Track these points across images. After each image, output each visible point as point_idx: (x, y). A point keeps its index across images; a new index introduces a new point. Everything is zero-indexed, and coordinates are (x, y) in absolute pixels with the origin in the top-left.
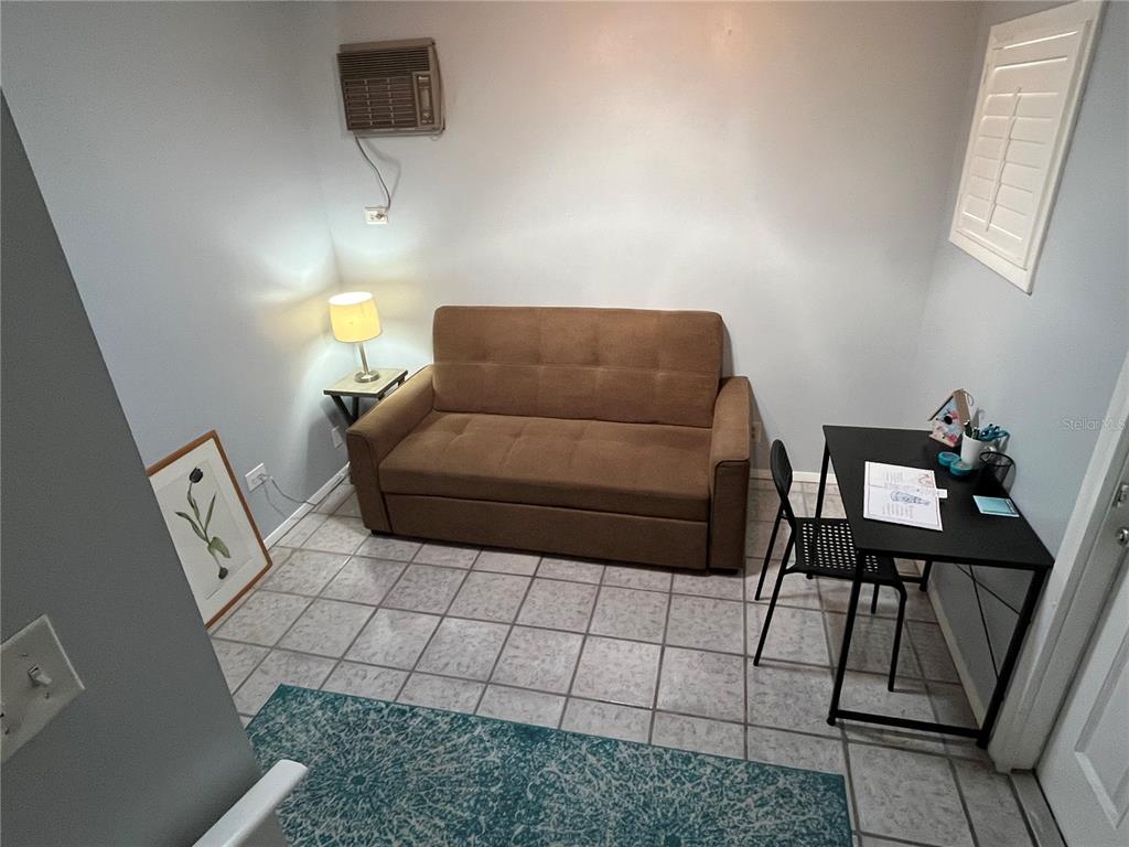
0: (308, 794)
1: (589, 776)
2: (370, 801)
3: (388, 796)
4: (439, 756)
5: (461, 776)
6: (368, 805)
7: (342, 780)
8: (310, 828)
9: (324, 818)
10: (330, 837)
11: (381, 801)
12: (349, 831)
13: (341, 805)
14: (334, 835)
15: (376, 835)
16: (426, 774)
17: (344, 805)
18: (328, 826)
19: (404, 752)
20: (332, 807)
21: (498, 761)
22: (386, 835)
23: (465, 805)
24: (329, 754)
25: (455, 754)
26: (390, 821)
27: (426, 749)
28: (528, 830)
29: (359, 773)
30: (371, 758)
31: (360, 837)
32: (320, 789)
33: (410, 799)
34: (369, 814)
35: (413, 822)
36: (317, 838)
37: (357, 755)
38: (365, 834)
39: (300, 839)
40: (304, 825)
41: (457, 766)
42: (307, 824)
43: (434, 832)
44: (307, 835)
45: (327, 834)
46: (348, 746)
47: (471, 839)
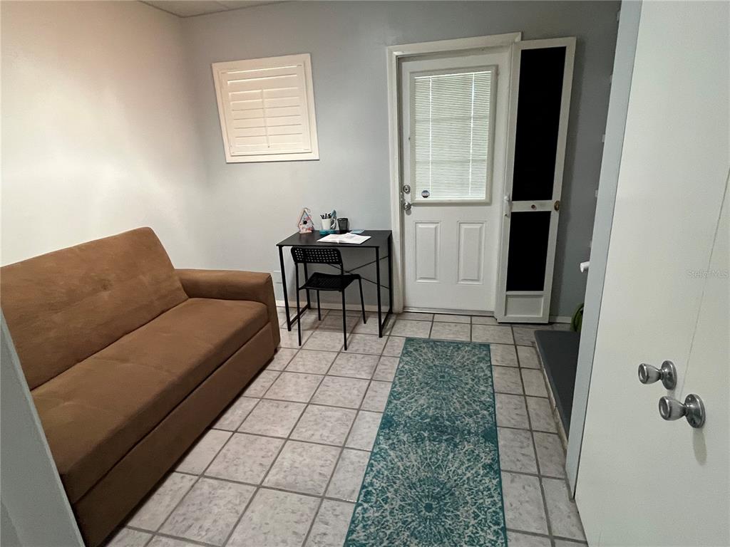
0: (445, 540)
1: (413, 400)
2: (444, 496)
3: (438, 486)
4: (405, 464)
5: (419, 451)
6: (447, 496)
7: (430, 519)
8: (471, 528)
9: (461, 522)
10: (474, 512)
11: (442, 489)
12: (467, 503)
13: (450, 514)
14: (472, 511)
15: (466, 486)
16: (419, 469)
17: (449, 511)
18: (466, 517)
19: (403, 484)
20: (452, 519)
21: (407, 435)
22: (465, 481)
23: (437, 446)
24: (408, 536)
25: (404, 456)
26: (455, 481)
27: (400, 472)
28: (447, 420)
29: (423, 509)
30: (409, 505)
31: (469, 495)
32: (439, 532)
33: (438, 473)
34: (452, 494)
35: (453, 469)
36: (476, 521)
37: (407, 515)
38: (467, 493)
39: (481, 532)
40: (470, 534)
41: (412, 454)
42: (468, 532)
43: (457, 457)
44: (476, 529)
45: (473, 515)
46: (400, 524)
47: (458, 441)
